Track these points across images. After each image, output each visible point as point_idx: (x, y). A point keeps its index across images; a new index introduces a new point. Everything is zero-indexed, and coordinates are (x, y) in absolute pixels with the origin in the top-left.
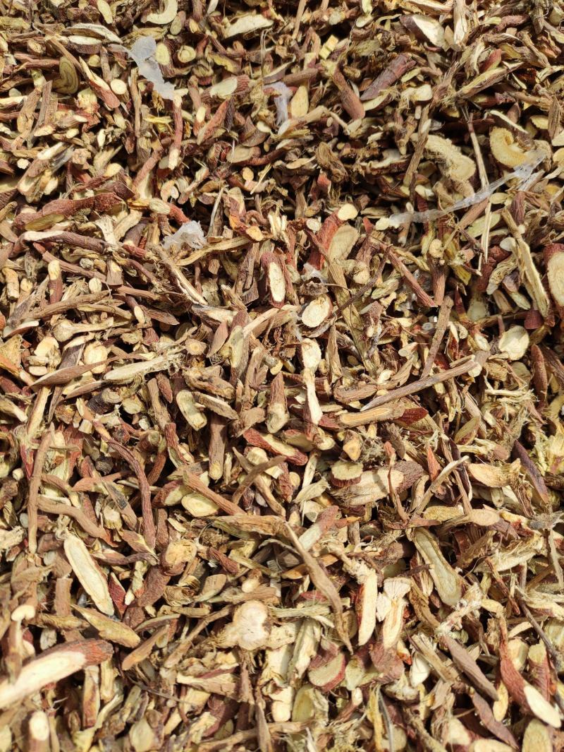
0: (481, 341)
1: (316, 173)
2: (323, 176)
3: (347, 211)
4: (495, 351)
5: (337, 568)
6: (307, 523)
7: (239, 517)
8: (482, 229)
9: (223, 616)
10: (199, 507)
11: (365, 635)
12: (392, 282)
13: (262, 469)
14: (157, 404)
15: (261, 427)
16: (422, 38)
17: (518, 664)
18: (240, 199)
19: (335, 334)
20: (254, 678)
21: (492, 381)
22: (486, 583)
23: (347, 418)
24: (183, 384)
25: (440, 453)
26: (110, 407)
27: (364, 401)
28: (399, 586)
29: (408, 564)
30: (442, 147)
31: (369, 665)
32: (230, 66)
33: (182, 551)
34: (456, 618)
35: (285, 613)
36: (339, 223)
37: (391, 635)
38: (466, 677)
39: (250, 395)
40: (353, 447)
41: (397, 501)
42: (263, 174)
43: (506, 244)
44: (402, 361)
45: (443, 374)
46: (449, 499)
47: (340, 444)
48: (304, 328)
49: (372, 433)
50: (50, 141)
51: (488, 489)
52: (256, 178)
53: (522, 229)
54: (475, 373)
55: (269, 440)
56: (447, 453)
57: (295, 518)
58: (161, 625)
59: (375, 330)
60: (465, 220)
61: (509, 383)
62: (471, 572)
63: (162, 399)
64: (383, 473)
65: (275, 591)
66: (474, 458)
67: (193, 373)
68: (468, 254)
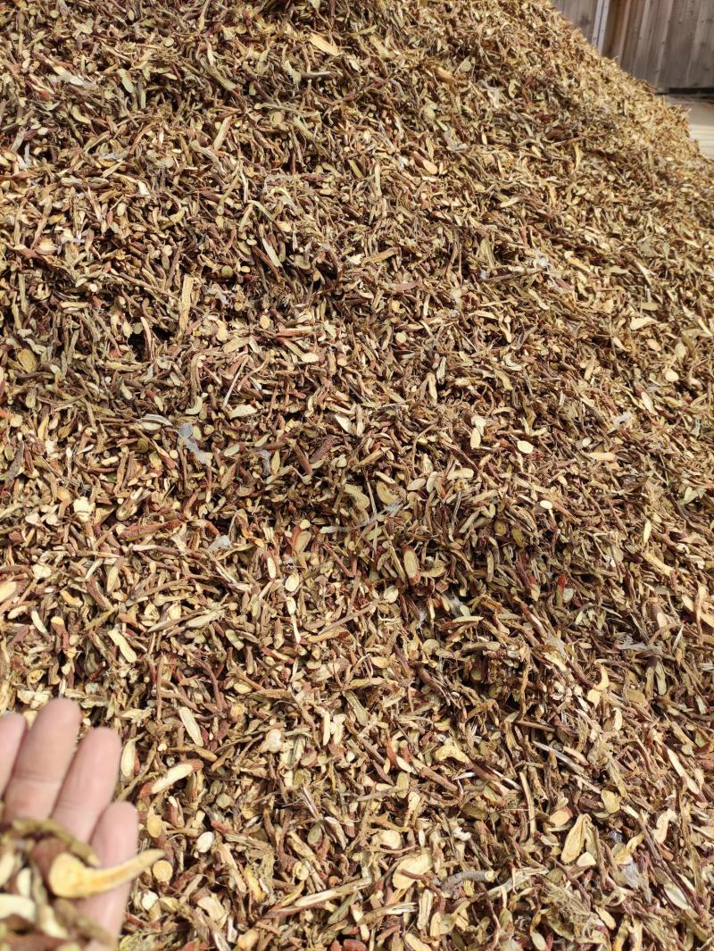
0: (375, 594)
1: (287, 503)
2: (291, 506)
3: (305, 524)
4: (382, 599)
5: (312, 711)
6: (296, 692)
7: (262, 691)
8: (374, 535)
9: (260, 738)
10: (242, 688)
11: (326, 741)
12: (330, 563)
13: (273, 668)
14: (214, 637)
15: (271, 647)
16: (340, 428)
17: (395, 750)
18: (245, 517)
19: (303, 593)
20: (275, 768)
21: (382, 615)
22: (381, 715)
23: (312, 639)
24: (227, 626)
25: (357, 653)
26: (190, 641)
27: (320, 629)
28: (341, 718)
29: (344, 709)
30: (353, 490)
31: (328, 753)
32: (234, 436)
33: (238, 710)
34: (366, 730)
35: (289, 734)
36: (301, 530)
37: (337, 739)
38: (372, 756)
39: (264, 630)
40: (316, 653)
41: (338, 678)
42: (257, 501)
43: (385, 545)
44: (337, 606)
45: (358, 613)
46: (362, 676)
47: (310, 652)
48: (287, 592)
49: (324, 645)
50: (135, 487)
51: (381, 670)
52: (253, 505)
53: (392, 537)
54: (373, 611)
55: (274, 652)
56: (360, 652)
57: (290, 689)
58: (228, 748)
59: (323, 591)
60: (365, 532)
61: (390, 615)
62: (374, 709)
63: (218, 634)
64: (330, 665)
65: (283, 724)
66: (374, 654)
67: (235, 620)
68: (367, 551)
